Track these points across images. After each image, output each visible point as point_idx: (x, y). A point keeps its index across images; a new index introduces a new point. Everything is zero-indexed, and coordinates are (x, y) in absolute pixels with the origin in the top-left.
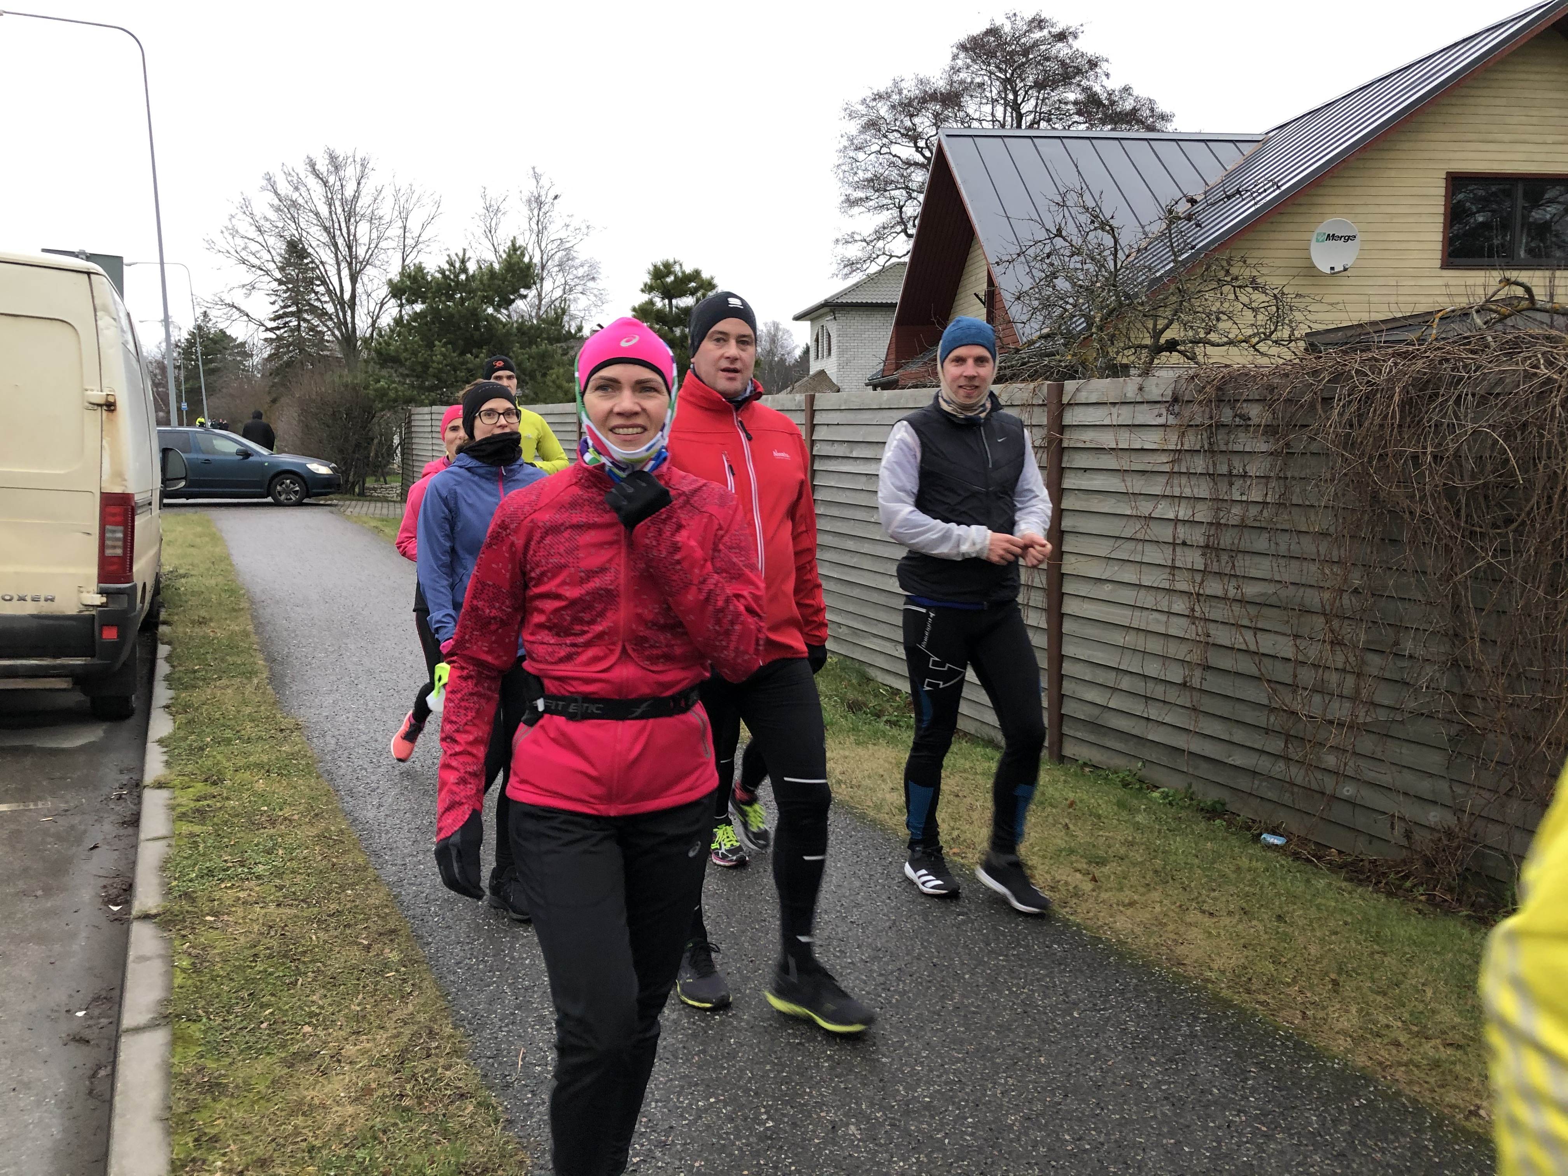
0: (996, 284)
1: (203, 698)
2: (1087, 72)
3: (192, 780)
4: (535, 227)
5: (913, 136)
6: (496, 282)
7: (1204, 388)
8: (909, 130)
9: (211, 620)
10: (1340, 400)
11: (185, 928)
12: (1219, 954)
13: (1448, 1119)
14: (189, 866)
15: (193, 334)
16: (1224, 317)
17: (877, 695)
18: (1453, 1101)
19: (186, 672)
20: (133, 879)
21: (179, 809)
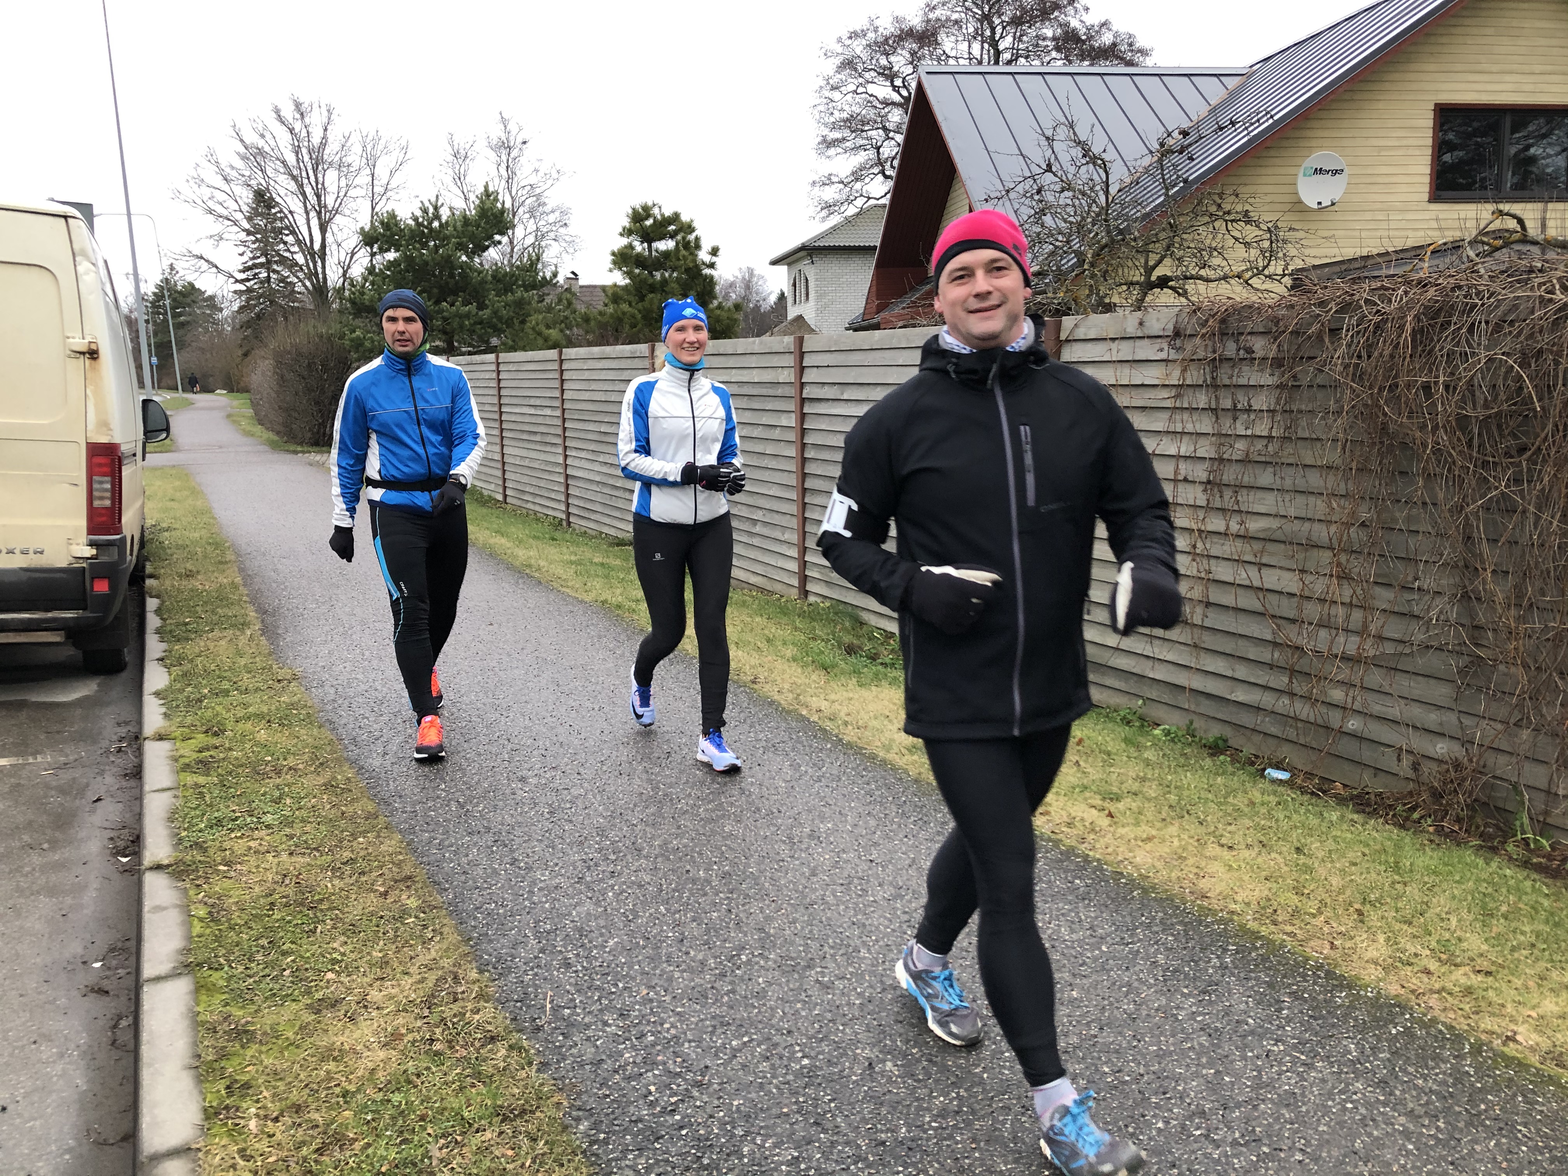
1: (197, 650)
2: (1065, 7)
3: (192, 732)
4: (504, 172)
5: (889, 75)
6: (470, 228)
7: (1207, 321)
8: (885, 68)
9: (198, 572)
10: (1348, 330)
11: (198, 878)
12: (1241, 886)
13: (1486, 1045)
14: (198, 816)
15: (158, 286)
16: (1216, 253)
17: (871, 638)
18: (1489, 1027)
19: (178, 625)
20: (140, 829)
21: (182, 761)
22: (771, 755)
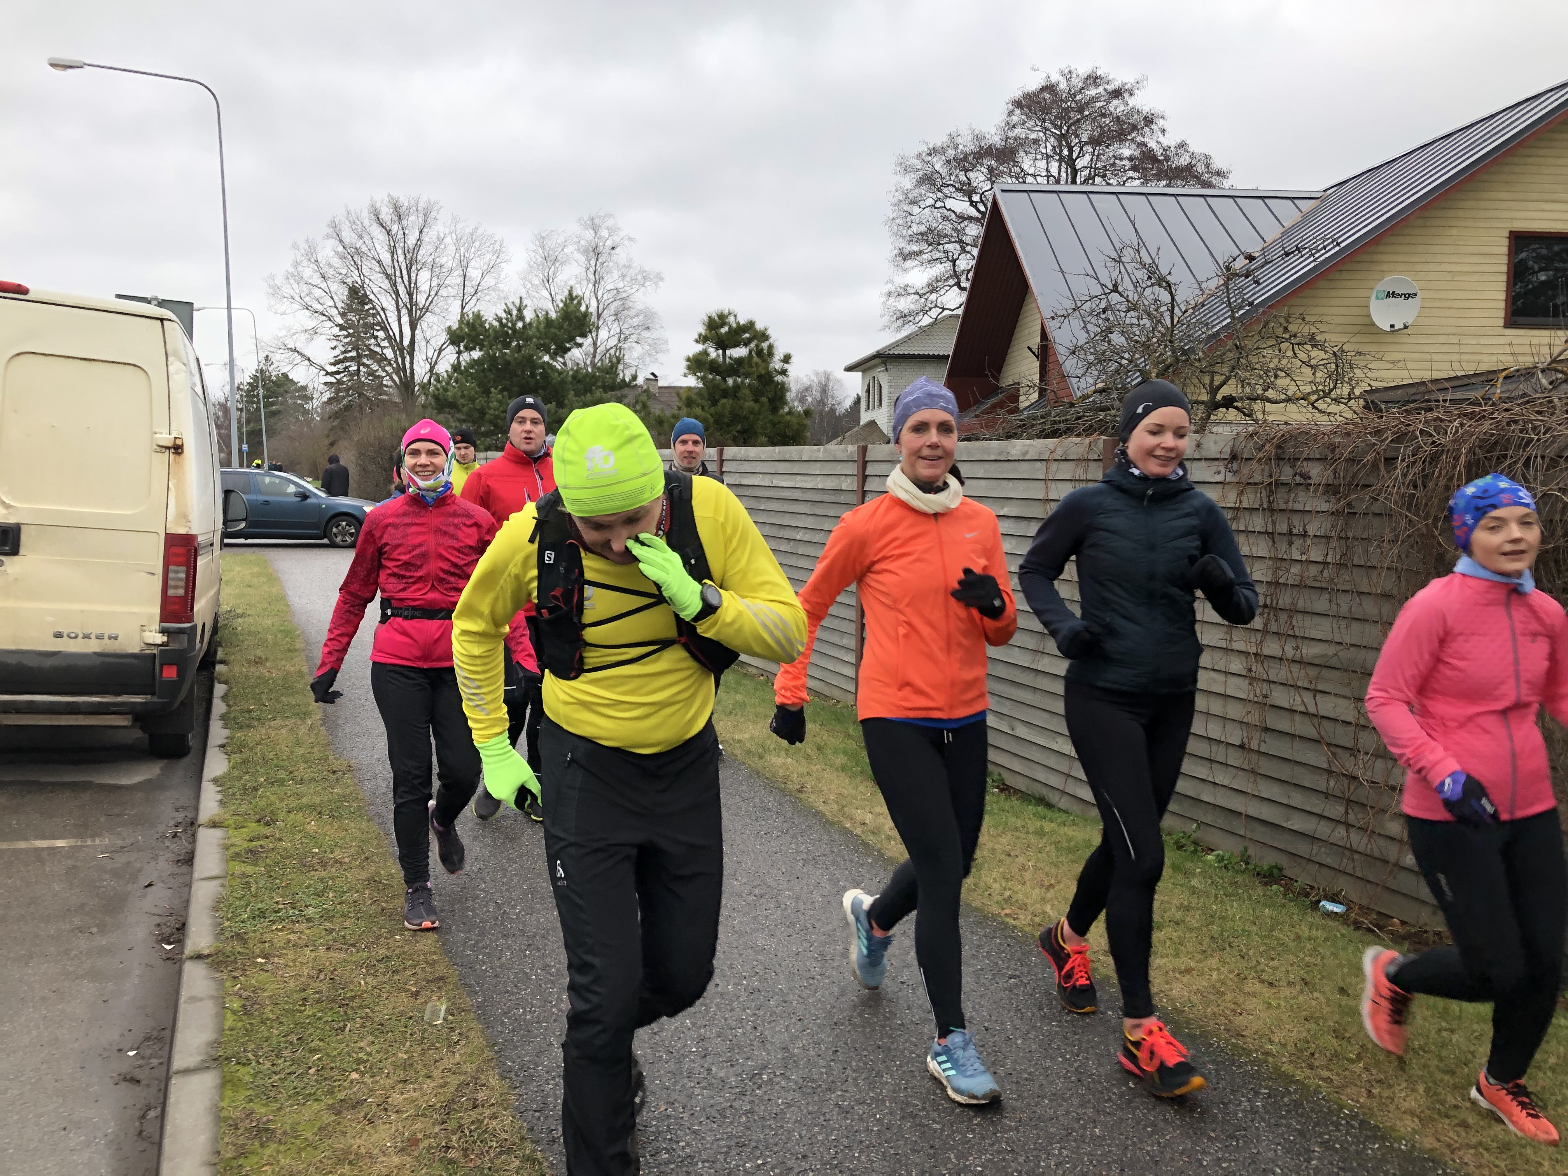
0: (1050, 337)
1: (258, 738)
2: (1142, 129)
3: (245, 820)
4: (592, 276)
5: (968, 190)
6: (553, 330)
7: (1263, 446)
8: (963, 184)
9: (267, 660)
10: (1403, 460)
11: (236, 969)
12: (1279, 1026)
14: (242, 907)
15: (255, 378)
16: (1283, 374)
19: (242, 711)
20: (186, 917)
21: (233, 849)
22: (811, 868)
